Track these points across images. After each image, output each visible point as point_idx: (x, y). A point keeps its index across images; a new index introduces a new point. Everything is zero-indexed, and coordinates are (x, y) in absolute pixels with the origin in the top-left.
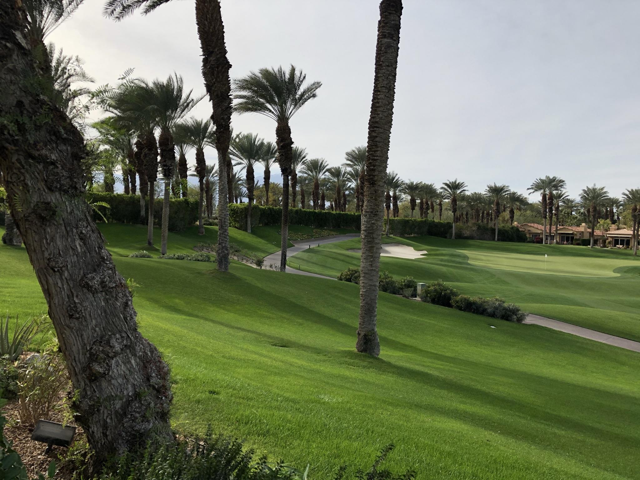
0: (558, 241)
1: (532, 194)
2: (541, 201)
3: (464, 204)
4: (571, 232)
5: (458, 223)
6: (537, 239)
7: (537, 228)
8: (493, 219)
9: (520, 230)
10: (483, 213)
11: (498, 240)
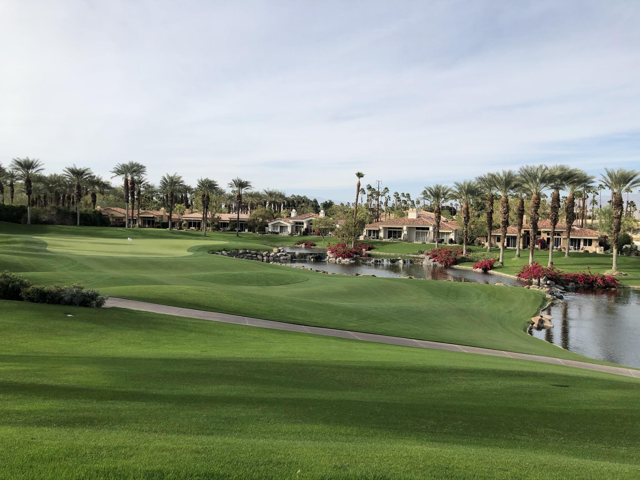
0: (140, 224)
1: (114, 178)
2: (123, 186)
3: (41, 185)
4: (152, 216)
5: (34, 207)
6: (120, 223)
7: (120, 212)
8: (75, 202)
9: (103, 214)
10: (64, 197)
11: (81, 224)
